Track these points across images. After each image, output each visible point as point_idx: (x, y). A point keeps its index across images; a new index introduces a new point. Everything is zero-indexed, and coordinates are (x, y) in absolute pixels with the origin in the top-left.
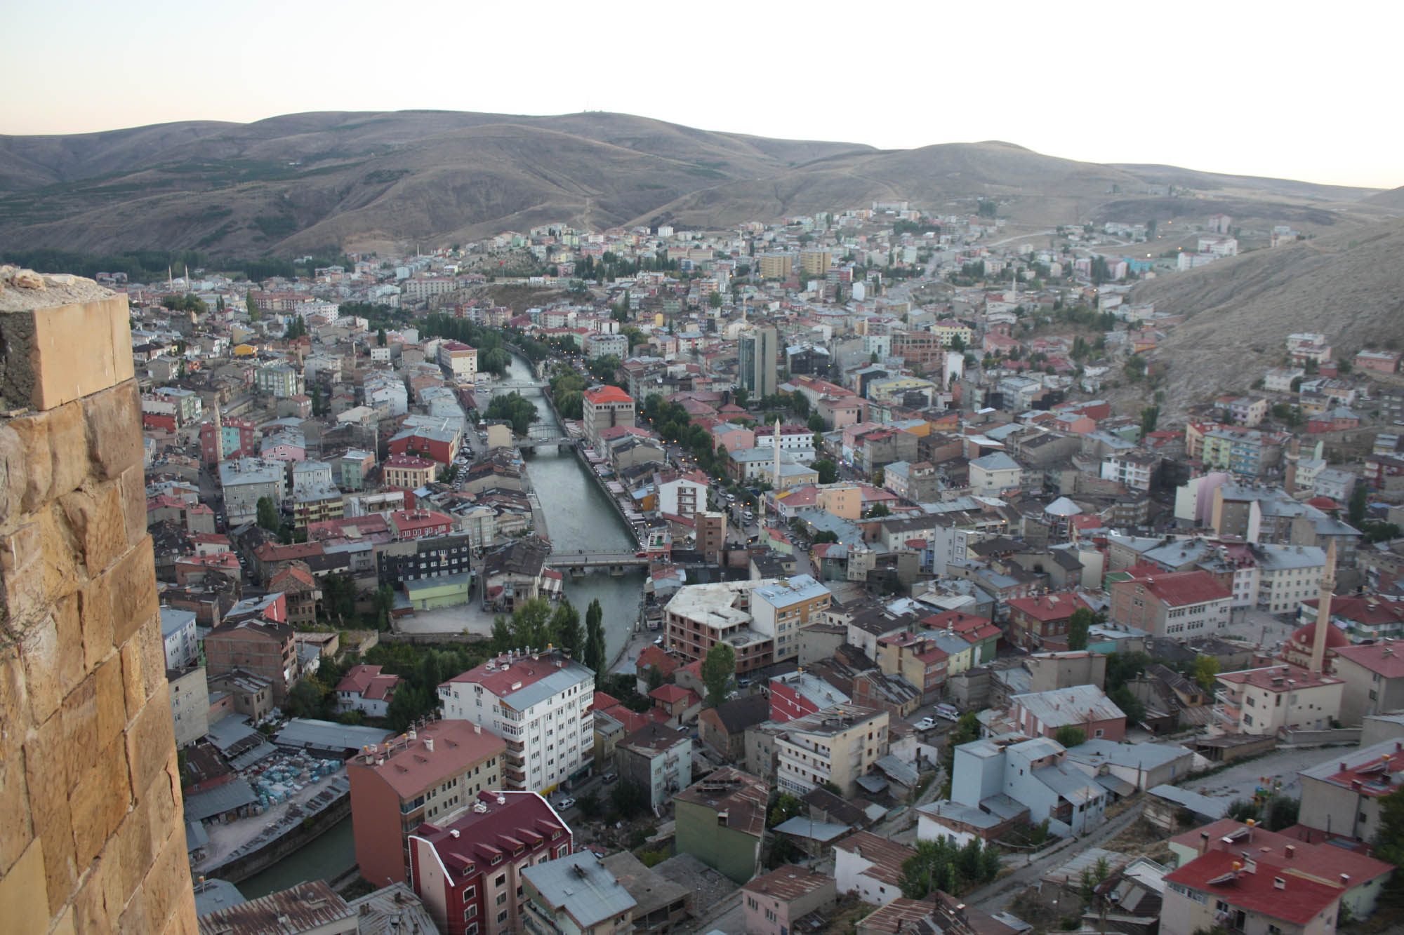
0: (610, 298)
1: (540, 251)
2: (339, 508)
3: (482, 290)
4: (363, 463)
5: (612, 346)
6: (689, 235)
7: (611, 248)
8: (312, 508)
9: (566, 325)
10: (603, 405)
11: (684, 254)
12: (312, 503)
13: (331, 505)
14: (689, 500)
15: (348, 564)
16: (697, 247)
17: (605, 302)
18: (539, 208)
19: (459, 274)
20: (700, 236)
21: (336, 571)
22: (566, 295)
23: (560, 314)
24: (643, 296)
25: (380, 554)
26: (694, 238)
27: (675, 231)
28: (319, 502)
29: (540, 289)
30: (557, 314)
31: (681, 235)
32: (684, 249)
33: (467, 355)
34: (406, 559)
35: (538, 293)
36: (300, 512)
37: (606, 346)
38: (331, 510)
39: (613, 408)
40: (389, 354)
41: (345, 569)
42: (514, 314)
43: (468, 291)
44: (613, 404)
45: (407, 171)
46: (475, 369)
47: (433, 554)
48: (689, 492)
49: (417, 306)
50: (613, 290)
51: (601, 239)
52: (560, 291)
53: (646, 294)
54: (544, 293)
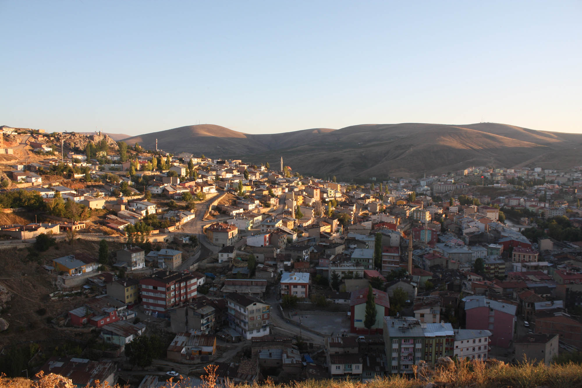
0: (536, 194)
1: (488, 175)
2: (503, 269)
3: (473, 188)
4: (500, 250)
5: (558, 212)
6: (551, 171)
7: (519, 175)
8: (492, 267)
9: (519, 204)
11: (554, 178)
12: (491, 265)
13: (500, 267)
15: (550, 293)
16: (558, 176)
17: (533, 196)
19: (454, 183)
20: (555, 171)
21: (545, 296)
22: (513, 192)
23: (516, 199)
24: (551, 193)
25: (567, 290)
26: (553, 172)
27: (543, 169)
28: (494, 264)
29: (500, 189)
30: (514, 199)
31: (546, 171)
32: (554, 176)
35: (499, 191)
36: (487, 268)
37: (555, 212)
38: (500, 269)
40: (457, 210)
42: (491, 200)
43: (467, 189)
45: (412, 145)
49: (443, 194)
50: (536, 190)
51: (513, 171)
52: (510, 190)
53: (553, 193)
54: (503, 191)
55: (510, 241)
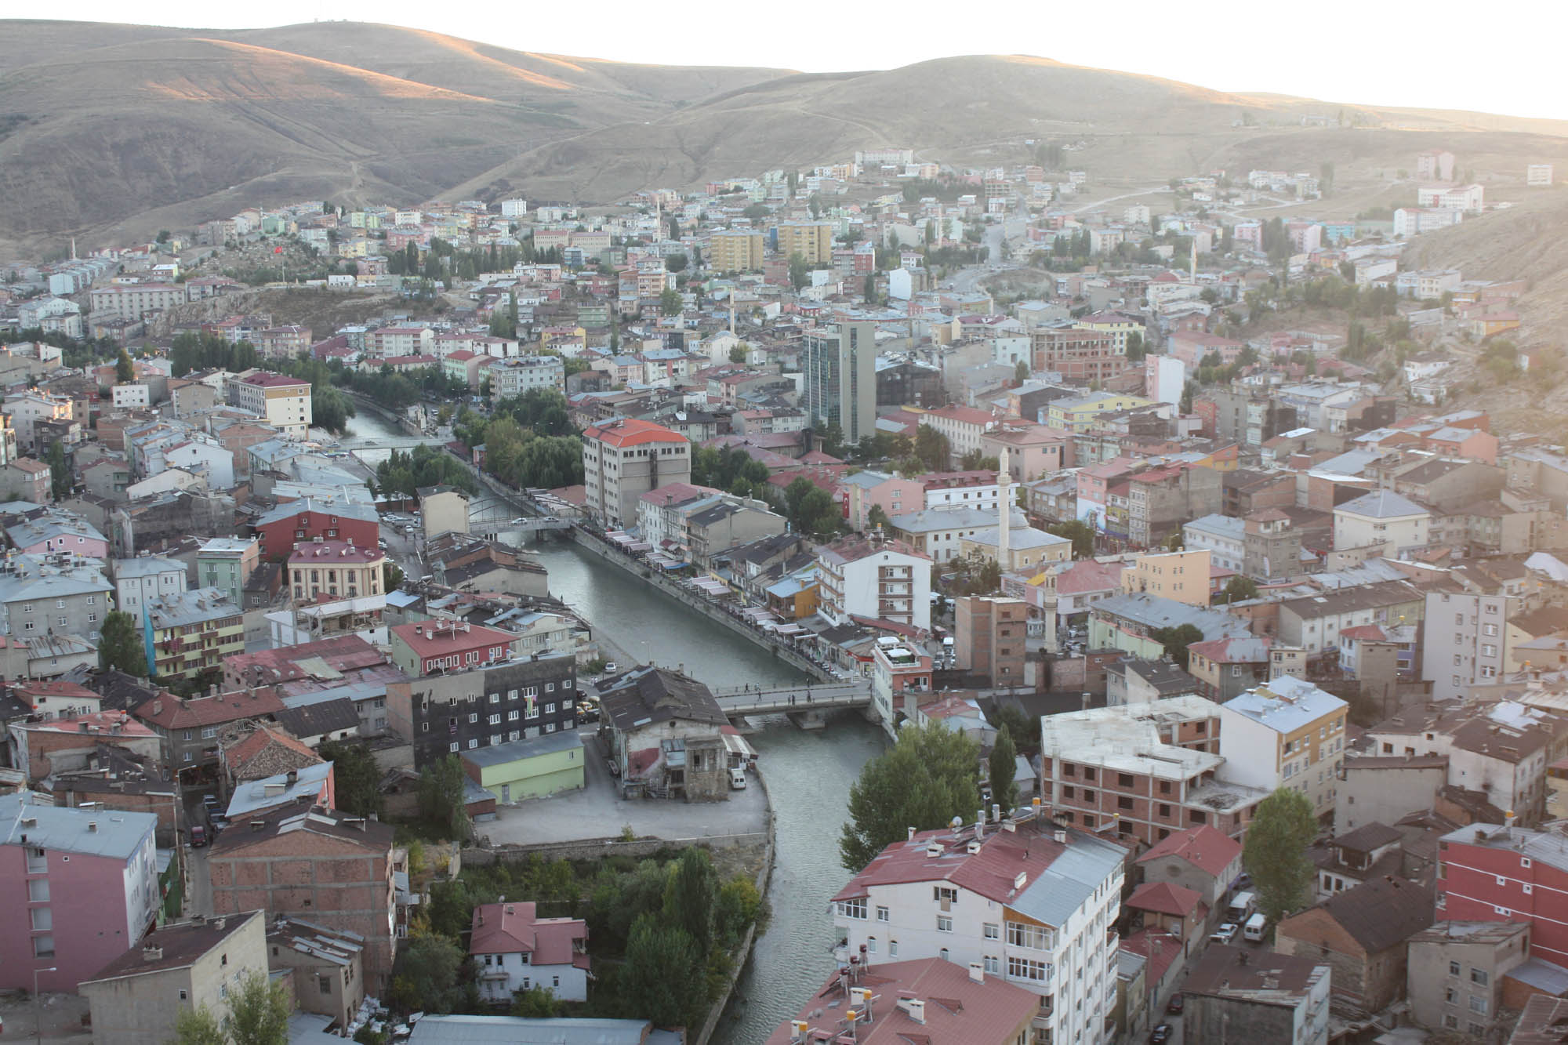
0: (482, 306)
1: (316, 238)
2: (236, 638)
3: (245, 298)
4: (244, 559)
5: (536, 375)
6: (558, 213)
7: (438, 232)
8: (190, 638)
9: (417, 351)
10: (635, 449)
11: (564, 240)
12: (185, 629)
13: (223, 632)
14: (899, 589)
15: (356, 722)
16: (581, 229)
17: (473, 314)
18: (271, 178)
19: (181, 280)
20: (574, 213)
21: (335, 736)
22: (400, 304)
23: (405, 332)
24: (536, 301)
25: (417, 700)
26: (565, 217)
27: (532, 206)
28: (199, 626)
29: (350, 294)
30: (398, 333)
31: (543, 213)
32: (563, 233)
33: (294, 394)
34: (464, 707)
35: (346, 302)
36: (165, 647)
37: (526, 375)
38: (222, 641)
39: (653, 455)
40: (146, 396)
41: (351, 731)
42: (313, 339)
43: (220, 302)
44: (653, 446)
45: (24, 118)
46: (309, 420)
47: (513, 695)
48: (898, 574)
49: (128, 330)
50: (483, 292)
51: (416, 217)
52: (388, 298)
53: (543, 299)
54: (361, 301)
55: (299, 516)
